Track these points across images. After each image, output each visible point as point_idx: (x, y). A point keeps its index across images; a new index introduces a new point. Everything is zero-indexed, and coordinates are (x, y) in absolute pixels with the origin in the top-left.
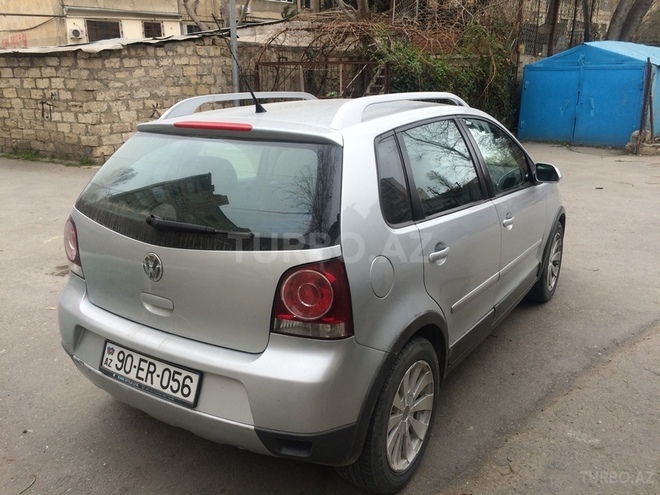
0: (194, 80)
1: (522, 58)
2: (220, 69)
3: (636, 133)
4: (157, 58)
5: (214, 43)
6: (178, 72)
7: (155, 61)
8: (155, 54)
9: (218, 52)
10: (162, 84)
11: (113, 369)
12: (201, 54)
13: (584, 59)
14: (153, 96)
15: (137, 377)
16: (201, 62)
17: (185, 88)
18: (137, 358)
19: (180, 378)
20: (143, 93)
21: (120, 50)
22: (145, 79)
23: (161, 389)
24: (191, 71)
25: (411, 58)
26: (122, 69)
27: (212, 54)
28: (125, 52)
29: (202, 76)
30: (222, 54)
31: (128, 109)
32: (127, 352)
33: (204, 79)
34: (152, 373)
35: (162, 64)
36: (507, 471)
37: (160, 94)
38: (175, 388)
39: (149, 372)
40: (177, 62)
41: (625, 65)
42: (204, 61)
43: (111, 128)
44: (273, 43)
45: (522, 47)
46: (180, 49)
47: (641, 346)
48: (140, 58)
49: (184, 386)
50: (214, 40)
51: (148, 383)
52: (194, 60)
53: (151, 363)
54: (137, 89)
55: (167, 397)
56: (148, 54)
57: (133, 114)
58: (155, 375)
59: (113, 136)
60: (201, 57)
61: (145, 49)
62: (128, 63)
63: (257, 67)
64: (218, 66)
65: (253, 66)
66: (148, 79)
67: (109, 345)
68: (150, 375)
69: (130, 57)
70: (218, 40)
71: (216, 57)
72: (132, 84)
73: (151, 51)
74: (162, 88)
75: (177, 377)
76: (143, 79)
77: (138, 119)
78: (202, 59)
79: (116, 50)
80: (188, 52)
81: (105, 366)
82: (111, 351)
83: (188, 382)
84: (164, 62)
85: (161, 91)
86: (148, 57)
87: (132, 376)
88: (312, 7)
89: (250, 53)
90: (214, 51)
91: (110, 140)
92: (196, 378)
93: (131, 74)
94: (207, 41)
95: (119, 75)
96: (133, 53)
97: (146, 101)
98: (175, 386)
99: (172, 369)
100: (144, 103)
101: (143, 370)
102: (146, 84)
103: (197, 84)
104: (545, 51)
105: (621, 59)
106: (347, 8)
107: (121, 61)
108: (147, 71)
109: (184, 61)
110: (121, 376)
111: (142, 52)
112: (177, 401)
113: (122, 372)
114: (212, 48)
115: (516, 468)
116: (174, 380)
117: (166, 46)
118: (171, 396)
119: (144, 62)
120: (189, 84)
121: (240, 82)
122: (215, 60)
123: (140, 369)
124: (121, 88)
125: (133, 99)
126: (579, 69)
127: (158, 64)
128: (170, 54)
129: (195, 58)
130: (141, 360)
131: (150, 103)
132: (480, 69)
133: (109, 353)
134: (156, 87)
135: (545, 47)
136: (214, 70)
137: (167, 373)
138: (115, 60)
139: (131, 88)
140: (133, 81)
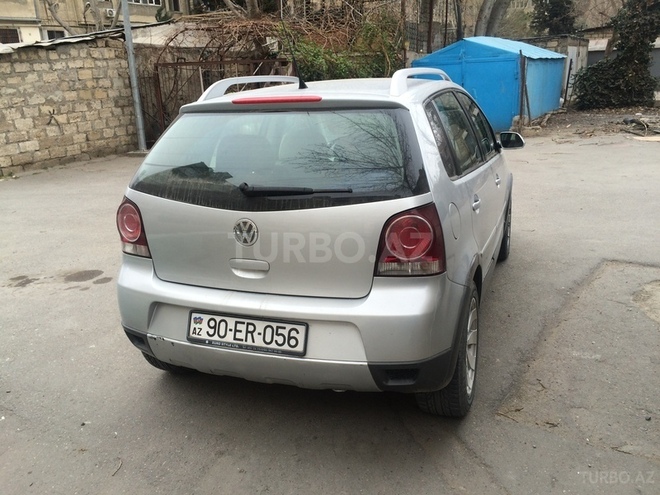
0: (90, 84)
1: (408, 55)
2: (115, 71)
3: (517, 118)
4: (50, 61)
5: (107, 46)
6: (73, 75)
7: (48, 65)
8: (48, 57)
9: (112, 55)
10: (58, 89)
11: (204, 336)
12: (95, 56)
13: (464, 53)
14: (49, 102)
15: (235, 339)
16: (95, 65)
17: (81, 92)
18: (231, 322)
19: (285, 332)
20: (38, 99)
21: (10, 55)
22: (39, 84)
23: (265, 345)
24: (86, 75)
25: (316, 55)
26: (13, 74)
27: (107, 56)
28: (16, 57)
29: (98, 79)
30: (116, 56)
31: (23, 116)
32: (218, 319)
33: (101, 83)
34: (252, 333)
35: (55, 67)
36: (540, 388)
37: (55, 99)
38: (280, 342)
39: (247, 332)
40: (71, 65)
41: (501, 57)
42: (99, 63)
43: (6, 138)
44: (171, 44)
45: (407, 44)
46: (73, 52)
47: (596, 283)
48: (31, 62)
49: (290, 338)
50: (107, 42)
51: (250, 342)
52: (89, 63)
53: (248, 324)
54: (31, 95)
55: (273, 351)
56: (39, 57)
57: (29, 121)
58: (255, 334)
59: (10, 147)
60: (96, 59)
61: (36, 52)
62: (19, 68)
63: (156, 68)
64: (114, 69)
65: (151, 67)
66: (42, 83)
67: (194, 315)
68: (249, 335)
69: (22, 62)
70: (112, 42)
71: (111, 59)
72: (25, 90)
73: (42, 54)
74: (57, 92)
75: (280, 331)
76: (37, 84)
77: (35, 127)
78: (97, 62)
79: (6, 54)
80: (82, 55)
81: (194, 336)
82: (200, 321)
83: (293, 334)
84: (58, 66)
85: (57, 96)
86: (41, 61)
87: (229, 338)
88: (181, 10)
89: (145, 55)
90: (109, 53)
91: (6, 150)
92: (302, 329)
93: (23, 79)
94: (100, 43)
95: (11, 81)
96: (24, 57)
97: (41, 107)
98: (280, 340)
99: (274, 325)
100: (40, 110)
101: (240, 331)
102: (40, 89)
103: (94, 88)
104: (425, 48)
105: (496, 52)
106: (237, 9)
107: (12, 66)
108: (40, 76)
109: (79, 64)
110: (215, 341)
111: (33, 56)
112: (285, 353)
113: (216, 338)
114: (106, 50)
115: (546, 385)
116: (278, 335)
117: (60, 49)
118: (278, 350)
119: (37, 67)
120: (85, 88)
121: (138, 85)
122: (110, 63)
123: (236, 331)
124: (14, 94)
125: (28, 106)
126: (461, 63)
127: (51, 68)
128: (63, 57)
129: (89, 60)
130: (237, 323)
131: (46, 109)
132: (375, 65)
133: (196, 323)
134: (52, 92)
135: (425, 44)
136: (110, 72)
137: (269, 330)
138: (6, 65)
139: (25, 94)
140: (26, 86)
